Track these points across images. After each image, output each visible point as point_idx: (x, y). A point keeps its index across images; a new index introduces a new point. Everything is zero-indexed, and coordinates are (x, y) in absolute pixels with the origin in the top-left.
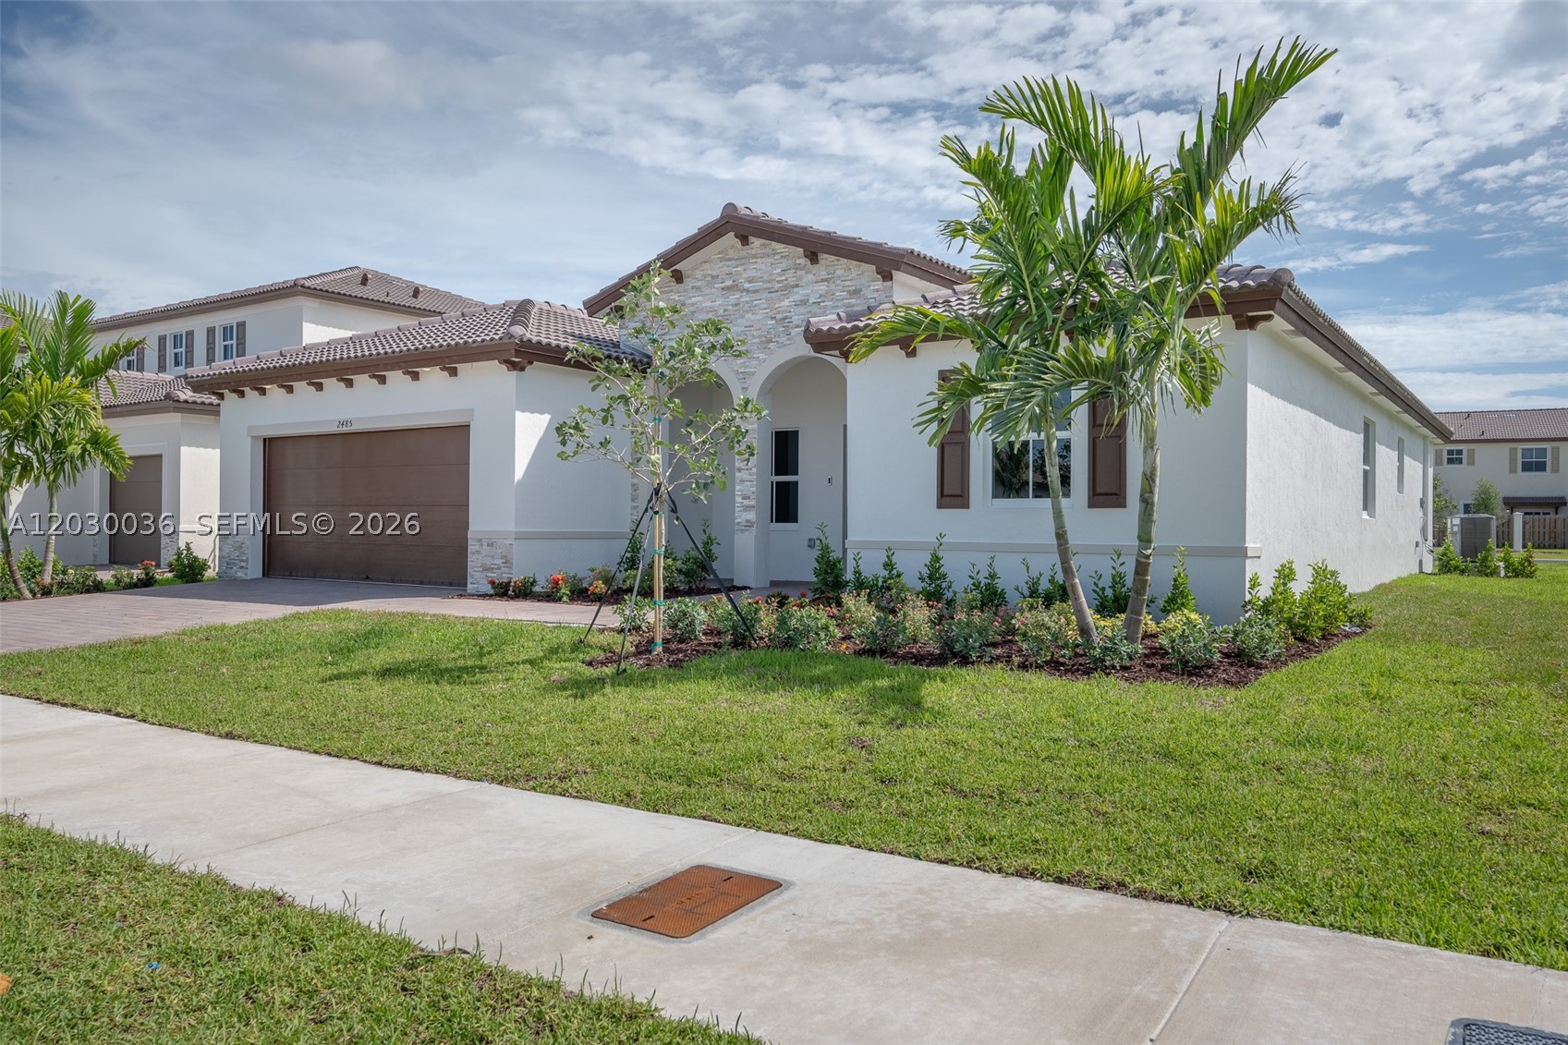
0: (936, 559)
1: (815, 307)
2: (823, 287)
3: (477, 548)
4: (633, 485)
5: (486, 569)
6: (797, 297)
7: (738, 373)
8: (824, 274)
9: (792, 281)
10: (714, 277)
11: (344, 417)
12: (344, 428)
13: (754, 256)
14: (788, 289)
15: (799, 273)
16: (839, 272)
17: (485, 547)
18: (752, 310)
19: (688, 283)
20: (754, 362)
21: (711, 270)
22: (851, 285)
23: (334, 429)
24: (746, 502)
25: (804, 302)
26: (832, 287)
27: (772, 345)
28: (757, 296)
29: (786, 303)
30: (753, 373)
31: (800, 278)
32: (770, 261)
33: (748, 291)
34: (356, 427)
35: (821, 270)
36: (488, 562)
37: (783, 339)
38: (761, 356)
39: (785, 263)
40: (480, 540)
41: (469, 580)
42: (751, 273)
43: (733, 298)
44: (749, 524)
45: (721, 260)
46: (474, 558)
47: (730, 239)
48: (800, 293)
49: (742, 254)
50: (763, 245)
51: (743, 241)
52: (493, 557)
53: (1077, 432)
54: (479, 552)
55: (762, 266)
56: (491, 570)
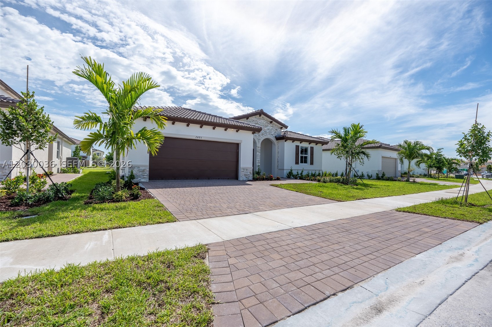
0: (302, 172)
2: (272, 128)
5: (245, 175)
7: (258, 139)
8: (272, 126)
9: (267, 125)
10: (253, 120)
11: (198, 135)
12: (198, 138)
13: (261, 119)
16: (274, 126)
17: (245, 170)
20: (261, 137)
22: (276, 128)
23: (194, 138)
24: (258, 162)
25: (269, 129)
27: (263, 135)
30: (260, 139)
31: (269, 125)
34: (203, 139)
35: (271, 125)
36: (246, 173)
37: (265, 134)
39: (266, 122)
40: (244, 169)
41: (241, 178)
42: (260, 122)
47: (258, 116)
48: (268, 127)
50: (263, 118)
51: (260, 116)
52: (247, 172)
53: (309, 156)
54: (243, 172)
55: (262, 121)
56: (247, 175)
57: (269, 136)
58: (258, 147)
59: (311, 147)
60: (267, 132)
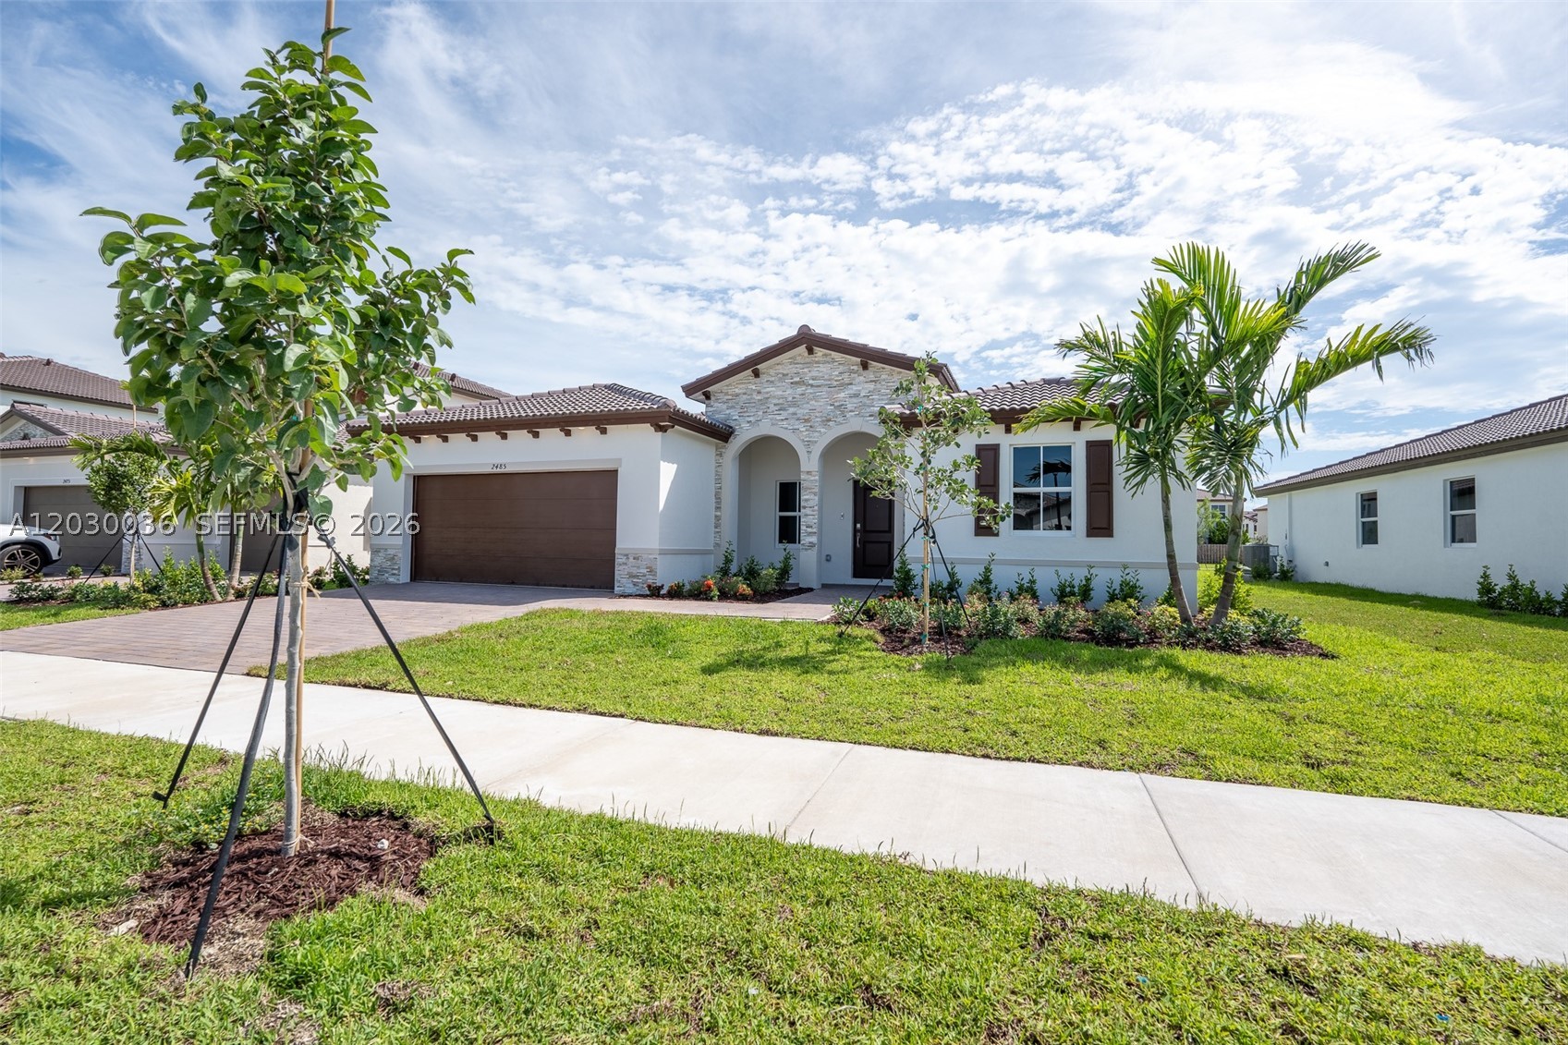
1: (865, 400)
2: (872, 386)
3: (624, 560)
4: (716, 516)
5: (631, 576)
6: (852, 392)
7: (803, 441)
8: (872, 377)
9: (847, 381)
10: (784, 375)
11: (498, 461)
12: (498, 470)
13: (817, 362)
14: (843, 386)
15: (853, 375)
16: (883, 377)
17: (631, 559)
18: (815, 399)
19: (764, 378)
20: (816, 434)
21: (781, 369)
23: (488, 470)
24: (809, 530)
25: (856, 396)
26: (878, 386)
27: (830, 423)
28: (820, 389)
29: (842, 395)
30: (816, 442)
31: (854, 379)
32: (827, 367)
33: (812, 386)
34: (509, 469)
35: (870, 375)
36: (634, 571)
37: (840, 419)
38: (823, 430)
39: (842, 368)
40: (627, 555)
41: (616, 584)
42: (814, 374)
43: (800, 390)
44: (812, 545)
45: (791, 363)
46: (621, 568)
47: (802, 349)
48: (854, 389)
49: (807, 360)
50: (825, 355)
51: (810, 351)
52: (638, 567)
53: (1077, 488)
54: (625, 564)
55: (824, 369)
56: (636, 577)
57: (855, 425)
58: (808, 473)
59: (1091, 446)
60: (850, 407)
